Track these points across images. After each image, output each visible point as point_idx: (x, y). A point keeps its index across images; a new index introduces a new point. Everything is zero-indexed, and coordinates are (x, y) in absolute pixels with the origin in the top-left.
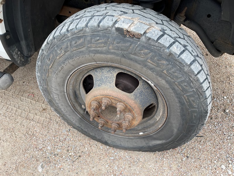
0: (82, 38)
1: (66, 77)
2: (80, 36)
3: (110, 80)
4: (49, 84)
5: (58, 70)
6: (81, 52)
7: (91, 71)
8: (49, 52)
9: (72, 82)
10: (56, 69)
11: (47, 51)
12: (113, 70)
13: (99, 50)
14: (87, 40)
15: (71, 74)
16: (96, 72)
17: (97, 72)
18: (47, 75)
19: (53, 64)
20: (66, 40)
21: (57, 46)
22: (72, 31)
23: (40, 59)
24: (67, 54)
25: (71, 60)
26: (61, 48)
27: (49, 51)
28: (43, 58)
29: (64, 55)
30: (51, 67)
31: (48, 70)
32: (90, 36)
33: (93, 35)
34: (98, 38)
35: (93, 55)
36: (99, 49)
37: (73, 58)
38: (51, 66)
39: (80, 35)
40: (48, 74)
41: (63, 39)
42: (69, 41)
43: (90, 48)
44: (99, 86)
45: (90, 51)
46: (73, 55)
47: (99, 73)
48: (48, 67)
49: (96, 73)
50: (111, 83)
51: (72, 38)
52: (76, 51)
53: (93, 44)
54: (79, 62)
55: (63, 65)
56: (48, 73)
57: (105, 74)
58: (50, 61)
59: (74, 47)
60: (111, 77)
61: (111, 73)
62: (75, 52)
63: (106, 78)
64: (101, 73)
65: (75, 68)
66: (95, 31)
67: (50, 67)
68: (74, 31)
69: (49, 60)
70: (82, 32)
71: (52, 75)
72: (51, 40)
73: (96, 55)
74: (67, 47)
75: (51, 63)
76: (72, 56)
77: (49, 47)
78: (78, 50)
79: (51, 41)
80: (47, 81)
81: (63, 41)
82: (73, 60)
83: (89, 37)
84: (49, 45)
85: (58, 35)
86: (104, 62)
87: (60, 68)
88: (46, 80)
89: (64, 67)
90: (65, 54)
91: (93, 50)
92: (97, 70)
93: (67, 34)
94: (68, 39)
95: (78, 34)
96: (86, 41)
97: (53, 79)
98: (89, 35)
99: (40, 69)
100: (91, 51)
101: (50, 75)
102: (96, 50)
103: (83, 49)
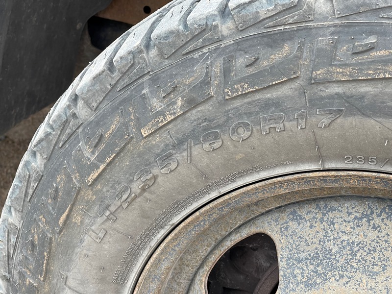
0: (291, 39)
1: (149, 235)
2: (282, 33)
3: (369, 258)
4: (55, 267)
5: (125, 197)
6: (267, 105)
7: (269, 218)
8: (105, 106)
9: (165, 265)
10: (119, 188)
11: (95, 105)
12: (384, 215)
13: (362, 97)
14: (312, 51)
15: (176, 220)
16: (293, 220)
17: (299, 219)
18: (64, 217)
19: (108, 165)
20: (205, 50)
21: (155, 80)
22: (244, 12)
23: (49, 142)
24: (194, 114)
25: (206, 146)
26: (175, 89)
27: (106, 102)
28: (64, 137)
29: (179, 121)
30: (96, 180)
31: (74, 194)
32: (333, 33)
33: (350, 25)
34: (372, 40)
35: (326, 121)
36: (364, 89)
37: (216, 136)
38: (100, 175)
39: (282, 28)
40: (68, 217)
41: (190, 47)
42: (219, 55)
43: (321, 87)
44: (309, 285)
45: (315, 103)
46: (222, 120)
47: (311, 227)
48: (82, 180)
49: (293, 225)
50: (376, 274)
51: (237, 43)
52: (246, 100)
53: (340, 66)
54: (239, 156)
55: (156, 171)
56: (71, 211)
57: (343, 228)
58: (102, 146)
59: (239, 81)
60: (374, 244)
61: (375, 228)
62: (237, 103)
63: (347, 251)
64: (318, 226)
65: (209, 189)
66: (362, 9)
67: (94, 175)
68: (257, 13)
69: (96, 146)
70: (291, 17)
71: (87, 221)
72: (130, 53)
73: (339, 120)
74: (206, 82)
75: (101, 159)
76: (219, 126)
77: (114, 87)
78: (258, 96)
79: (130, 57)
80: (49, 253)
81: (189, 56)
82: (217, 145)
83: (324, 35)
84: (116, 75)
85: (172, 32)
86: (366, 160)
87: (136, 187)
88: (50, 243)
89: (159, 179)
90: (184, 113)
91: (331, 97)
92: (303, 212)
93: (216, 26)
94: (217, 49)
95: (271, 24)
96: (305, 55)
97: (87, 239)
98: (329, 26)
99: (31, 191)
100: (322, 98)
101: (77, 219)
102: (348, 93)
103: (286, 91)
